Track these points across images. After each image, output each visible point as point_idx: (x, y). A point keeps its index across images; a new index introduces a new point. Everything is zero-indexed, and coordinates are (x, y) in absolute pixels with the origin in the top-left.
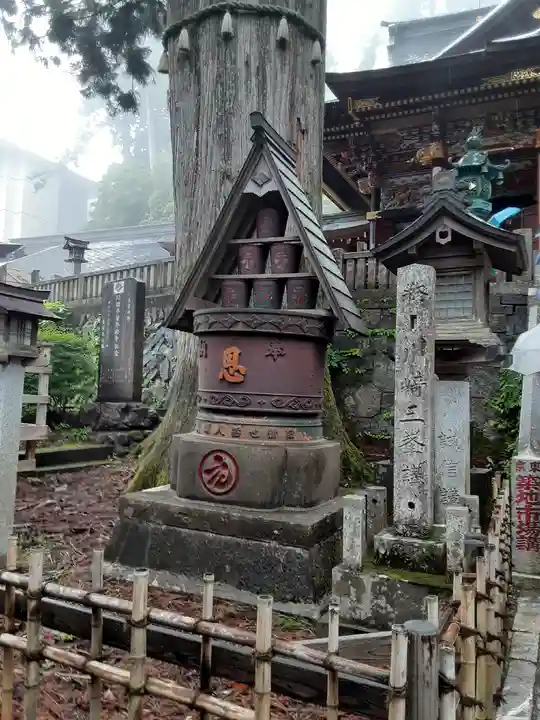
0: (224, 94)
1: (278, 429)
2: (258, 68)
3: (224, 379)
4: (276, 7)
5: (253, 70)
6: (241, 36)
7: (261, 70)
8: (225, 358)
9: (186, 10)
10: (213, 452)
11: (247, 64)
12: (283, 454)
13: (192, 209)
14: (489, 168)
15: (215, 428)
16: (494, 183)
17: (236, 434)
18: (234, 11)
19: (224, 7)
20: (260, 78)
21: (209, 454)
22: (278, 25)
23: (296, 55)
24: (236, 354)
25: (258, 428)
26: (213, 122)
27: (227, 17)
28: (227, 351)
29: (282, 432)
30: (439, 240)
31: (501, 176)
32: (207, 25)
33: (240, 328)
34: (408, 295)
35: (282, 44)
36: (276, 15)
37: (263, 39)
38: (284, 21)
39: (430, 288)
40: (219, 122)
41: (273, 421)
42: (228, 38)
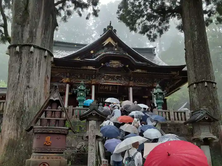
0: (29, 66)
1: (58, 156)
2: (39, 61)
3: (45, 144)
4: (45, 48)
5: (38, 62)
6: (35, 53)
7: (40, 62)
8: (46, 139)
9: (19, 41)
10: (42, 163)
11: (36, 60)
12: (60, 163)
13: (15, 94)
14: (86, 91)
15: (42, 157)
16: (86, 94)
17: (48, 158)
18: (34, 47)
19: (32, 45)
20: (39, 64)
21: (41, 164)
22: (45, 52)
23: (48, 60)
24: (49, 138)
25: (53, 156)
26: (25, 72)
27: (32, 48)
28: (47, 137)
29: (59, 157)
30: (93, 115)
31: (88, 93)
32: (26, 48)
33: (51, 132)
34: (91, 126)
35: (45, 57)
36: (45, 50)
37: (41, 55)
38: (46, 52)
39: (95, 125)
40: (27, 72)
41: (56, 154)
42: (32, 52)
